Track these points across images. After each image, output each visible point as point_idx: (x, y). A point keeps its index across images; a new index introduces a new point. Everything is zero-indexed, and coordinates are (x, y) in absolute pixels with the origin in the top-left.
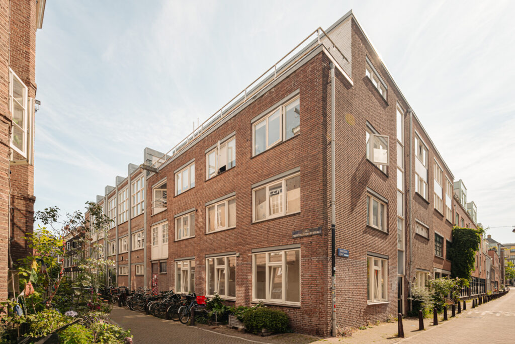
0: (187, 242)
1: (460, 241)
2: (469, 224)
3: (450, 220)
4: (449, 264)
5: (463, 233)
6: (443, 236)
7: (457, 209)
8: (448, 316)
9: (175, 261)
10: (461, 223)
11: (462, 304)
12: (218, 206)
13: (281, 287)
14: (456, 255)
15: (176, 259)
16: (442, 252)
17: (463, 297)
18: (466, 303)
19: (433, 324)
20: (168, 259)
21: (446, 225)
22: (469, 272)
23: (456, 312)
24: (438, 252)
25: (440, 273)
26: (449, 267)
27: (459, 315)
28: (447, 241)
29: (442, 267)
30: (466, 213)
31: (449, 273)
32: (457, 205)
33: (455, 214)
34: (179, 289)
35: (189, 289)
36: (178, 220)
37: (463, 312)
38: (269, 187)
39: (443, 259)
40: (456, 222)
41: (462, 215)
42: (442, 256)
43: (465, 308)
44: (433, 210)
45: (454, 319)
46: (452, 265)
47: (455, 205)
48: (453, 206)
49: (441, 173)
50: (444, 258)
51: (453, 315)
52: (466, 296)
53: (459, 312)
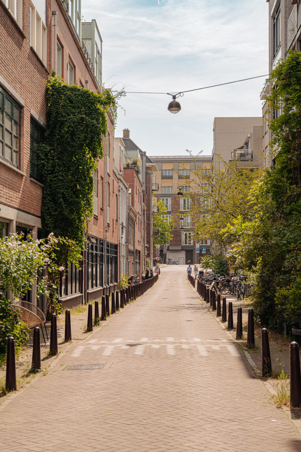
1: (62, 123)
2: (86, 82)
3: (43, 55)
4: (37, 192)
5: (71, 102)
6: (22, 102)
7: (59, 30)
8: (19, 372)
10: (67, 73)
11: (61, 319)
14: (53, 166)
16: (19, 152)
17: (68, 298)
18: (72, 317)
22: (80, 221)
23: (44, 351)
24: (7, 151)
25: (11, 221)
26: (36, 206)
27: (54, 361)
28: (33, 120)
29: (16, 198)
30: (79, 49)
31: (35, 222)
32: (58, 12)
33: (54, 42)
37: (63, 349)
39: (22, 176)
40: (56, 67)
41: (69, 49)
42: (19, 167)
43: (68, 337)
45: (36, 378)
46: (43, 198)
47: (54, 14)
48: (50, 15)
50: (25, 171)
52: (78, 294)
53: (54, 351)
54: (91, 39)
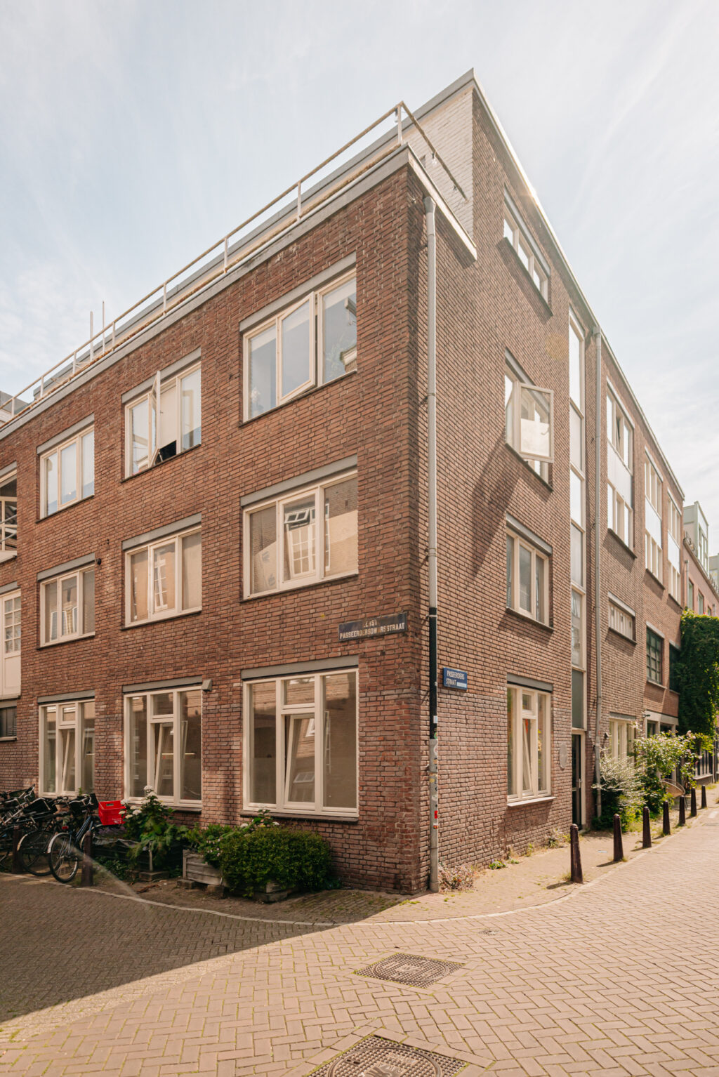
0: (72, 648)
1: (695, 646)
2: (714, 605)
3: (677, 598)
4: (675, 700)
5: (702, 628)
6: (662, 635)
7: (691, 573)
8: (672, 825)
9: (39, 704)
10: (697, 603)
11: (698, 793)
12: (155, 550)
13: (312, 768)
14: (688, 679)
15: (41, 700)
16: (661, 672)
17: (701, 777)
18: (707, 792)
19: (641, 845)
20: (19, 698)
21: (669, 609)
22: (712, 720)
23: (688, 813)
24: (653, 673)
25: (657, 722)
26: (674, 709)
27: (694, 821)
28: (671, 646)
29: (660, 707)
30: (707, 581)
31: (674, 722)
32: (690, 561)
33: (687, 583)
34: (50, 785)
35: (78, 784)
36: (47, 586)
37: (701, 813)
38: (284, 505)
39: (664, 689)
40: (688, 602)
41: (700, 585)
42: (661, 683)
43: (704, 805)
44: (644, 573)
45: (683, 829)
46: (680, 703)
47: (686, 562)
48: (683, 564)
49: (658, 484)
50: (665, 687)
51: (682, 821)
52: (709, 775)
53: (694, 814)
54: (694, 522)
